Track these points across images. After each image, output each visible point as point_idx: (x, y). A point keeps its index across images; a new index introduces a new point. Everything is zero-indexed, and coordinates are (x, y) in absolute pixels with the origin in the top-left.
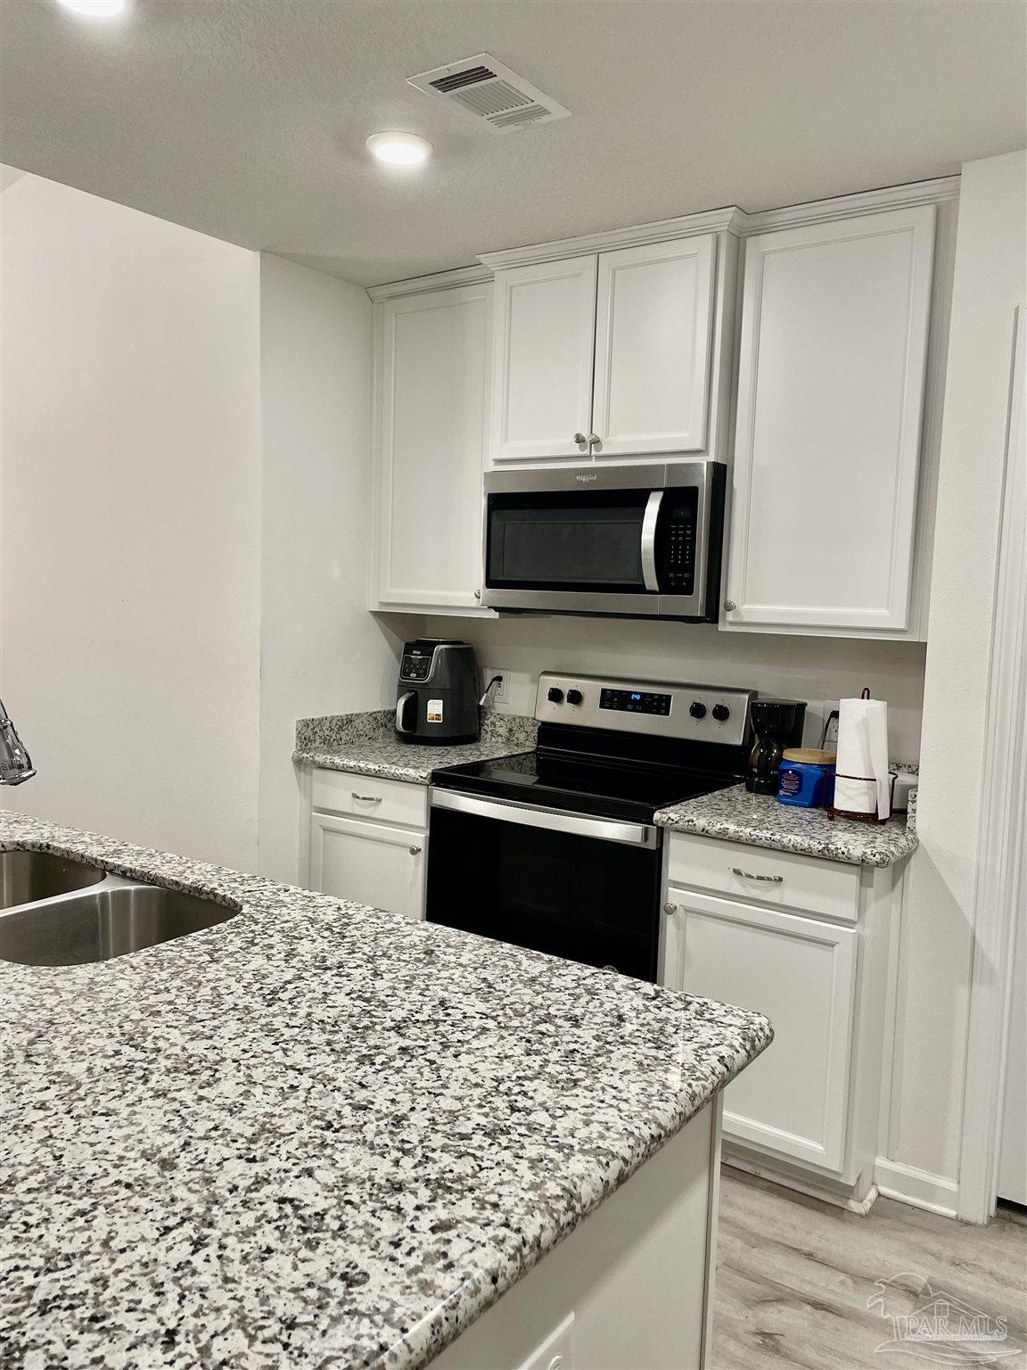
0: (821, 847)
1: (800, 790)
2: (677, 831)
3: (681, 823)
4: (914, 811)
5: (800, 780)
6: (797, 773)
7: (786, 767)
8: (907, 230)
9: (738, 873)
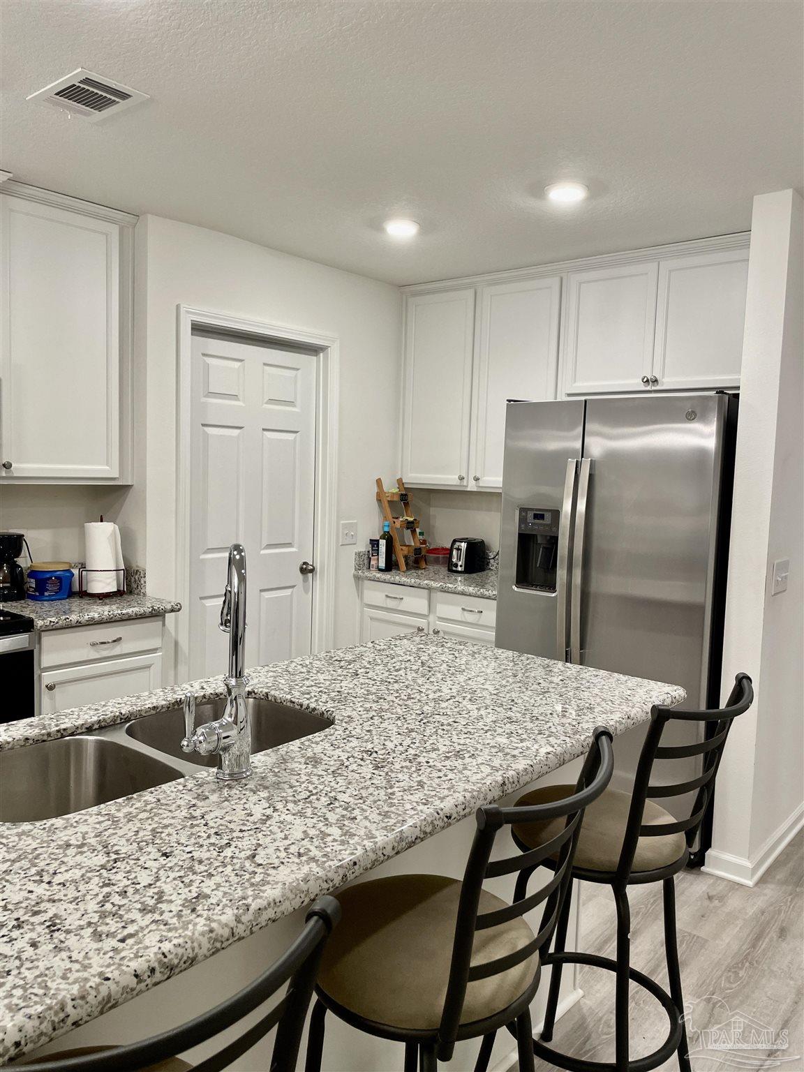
0: (150, 610)
1: (60, 589)
2: (43, 631)
3: (60, 622)
4: (145, 582)
5: (61, 582)
6: (58, 578)
7: (48, 576)
8: (104, 234)
9: (93, 645)
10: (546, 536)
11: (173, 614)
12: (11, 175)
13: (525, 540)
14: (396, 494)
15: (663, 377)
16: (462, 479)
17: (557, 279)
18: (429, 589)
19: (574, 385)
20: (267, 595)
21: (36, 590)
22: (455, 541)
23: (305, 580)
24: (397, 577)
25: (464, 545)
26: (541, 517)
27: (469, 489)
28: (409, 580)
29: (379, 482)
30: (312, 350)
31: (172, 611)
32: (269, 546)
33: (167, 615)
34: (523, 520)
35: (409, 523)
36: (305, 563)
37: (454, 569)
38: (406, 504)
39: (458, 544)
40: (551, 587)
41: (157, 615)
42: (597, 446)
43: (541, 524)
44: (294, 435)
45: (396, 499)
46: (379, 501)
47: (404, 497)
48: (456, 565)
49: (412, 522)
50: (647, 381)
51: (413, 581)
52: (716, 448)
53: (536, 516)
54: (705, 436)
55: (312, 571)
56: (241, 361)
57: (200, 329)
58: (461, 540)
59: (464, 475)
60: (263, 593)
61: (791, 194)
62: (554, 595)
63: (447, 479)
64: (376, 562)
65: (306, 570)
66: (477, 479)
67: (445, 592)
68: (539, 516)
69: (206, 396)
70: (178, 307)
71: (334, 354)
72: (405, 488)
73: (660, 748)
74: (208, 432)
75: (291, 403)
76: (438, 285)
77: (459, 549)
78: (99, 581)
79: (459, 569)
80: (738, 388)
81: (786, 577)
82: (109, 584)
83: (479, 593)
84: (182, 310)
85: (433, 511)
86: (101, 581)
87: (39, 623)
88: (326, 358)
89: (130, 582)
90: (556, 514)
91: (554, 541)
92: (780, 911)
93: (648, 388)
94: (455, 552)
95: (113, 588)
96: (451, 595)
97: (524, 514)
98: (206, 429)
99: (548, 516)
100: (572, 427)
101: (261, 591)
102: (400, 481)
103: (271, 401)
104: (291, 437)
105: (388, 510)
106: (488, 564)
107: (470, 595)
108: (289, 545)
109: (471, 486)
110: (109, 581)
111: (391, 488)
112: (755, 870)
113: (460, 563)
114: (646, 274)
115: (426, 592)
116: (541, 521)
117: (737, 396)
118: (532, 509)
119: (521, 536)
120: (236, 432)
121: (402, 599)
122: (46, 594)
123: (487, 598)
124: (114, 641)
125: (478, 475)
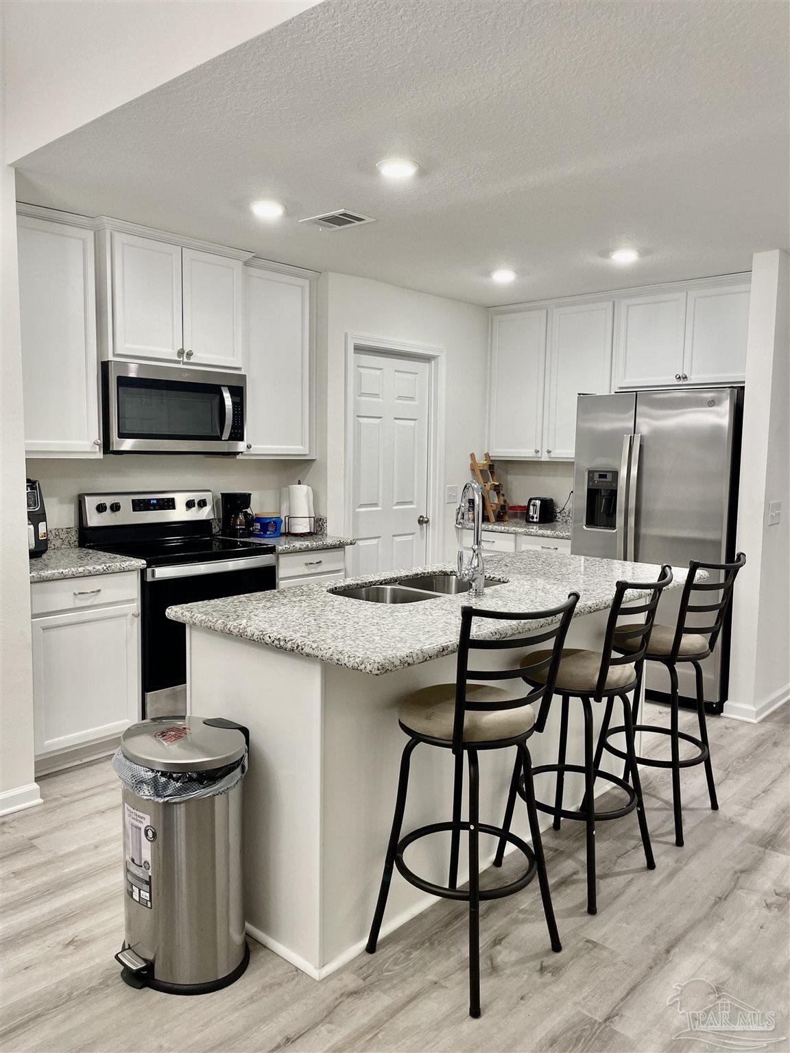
1: (276, 530)
2: (281, 554)
4: (327, 527)
5: (276, 525)
6: (275, 522)
7: (268, 521)
8: (300, 286)
9: (306, 564)
10: (608, 490)
11: (351, 546)
12: (254, 255)
13: (592, 494)
14: (486, 464)
15: (691, 374)
16: (537, 452)
17: (611, 304)
18: (516, 533)
19: (624, 381)
20: (397, 539)
21: (260, 530)
22: (531, 500)
23: (421, 529)
24: (490, 526)
25: (538, 503)
26: (605, 476)
27: (542, 460)
28: (500, 528)
29: (472, 456)
30: (426, 359)
31: (351, 544)
32: (398, 503)
33: (346, 547)
34: (590, 479)
35: (496, 486)
36: (421, 517)
37: (531, 520)
38: (492, 473)
39: (533, 501)
40: (612, 525)
41: (340, 546)
42: (645, 426)
43: (604, 482)
44: (414, 422)
45: (486, 468)
46: (473, 470)
47: (491, 467)
48: (533, 518)
49: (498, 486)
50: (679, 377)
51: (503, 528)
52: (729, 424)
53: (601, 476)
54: (721, 417)
55: (427, 522)
56: (381, 369)
57: (359, 349)
58: (536, 499)
59: (539, 449)
60: (395, 538)
61: (778, 253)
62: (615, 531)
63: (526, 453)
64: (472, 516)
65: (422, 521)
66: (549, 452)
67: (529, 535)
68: (603, 476)
69: (360, 396)
70: (346, 334)
71: (442, 361)
72: (491, 460)
73: (690, 606)
74: (361, 421)
75: (412, 399)
76: (515, 307)
77: (534, 505)
78: (299, 525)
79: (535, 520)
80: (744, 382)
81: (779, 514)
82: (305, 527)
83: (555, 535)
84: (349, 337)
85: (510, 478)
86: (301, 525)
87: (279, 548)
88: (437, 365)
89: (319, 526)
90: (616, 474)
91: (613, 494)
92: (774, 735)
93: (680, 383)
94: (531, 507)
95: (307, 530)
96: (532, 537)
97: (591, 475)
98: (359, 419)
99: (609, 476)
100: (626, 411)
101: (394, 536)
102: (487, 455)
103: (400, 398)
104: (412, 423)
105: (480, 477)
106: (555, 517)
107: (548, 537)
108: (411, 503)
109: (545, 457)
110: (305, 525)
111: (481, 461)
112: (758, 713)
113: (535, 516)
114: (678, 300)
115: (514, 535)
116: (605, 480)
117: (743, 388)
118: (597, 471)
119: (589, 490)
120: (378, 421)
121: (494, 542)
122: (268, 533)
123: (561, 538)
124: (317, 563)
125: (550, 449)
